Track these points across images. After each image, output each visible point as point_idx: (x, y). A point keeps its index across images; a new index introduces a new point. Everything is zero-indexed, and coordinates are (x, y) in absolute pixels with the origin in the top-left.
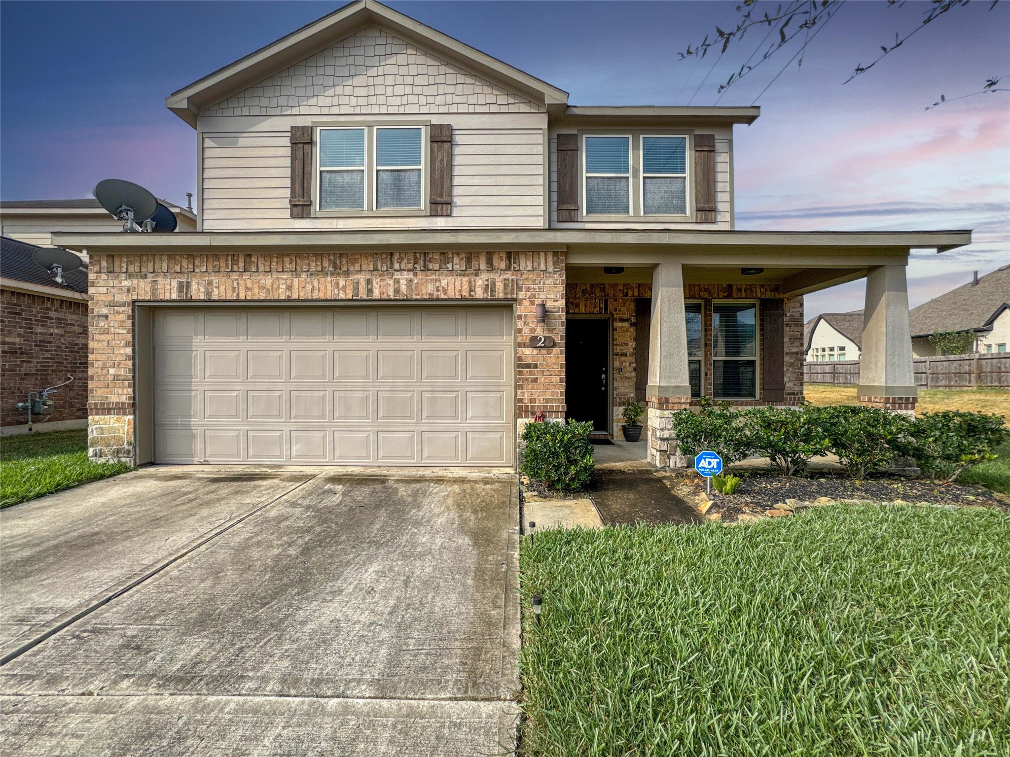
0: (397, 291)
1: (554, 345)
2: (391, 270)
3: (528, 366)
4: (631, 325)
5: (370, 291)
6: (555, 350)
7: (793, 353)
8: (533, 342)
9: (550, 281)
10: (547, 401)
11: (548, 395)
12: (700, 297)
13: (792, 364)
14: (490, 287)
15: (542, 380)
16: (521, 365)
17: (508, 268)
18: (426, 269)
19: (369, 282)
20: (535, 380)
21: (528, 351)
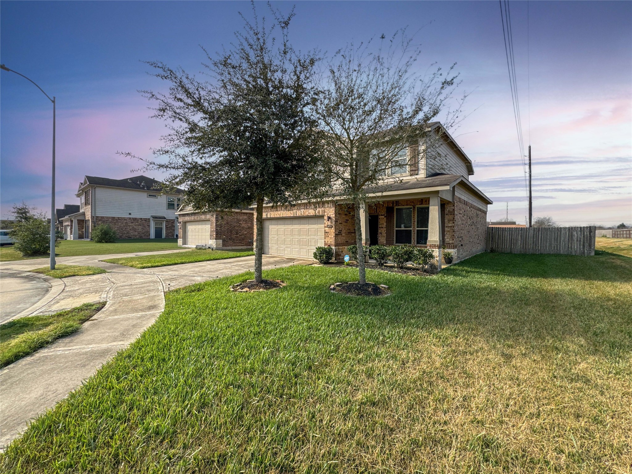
0: (301, 214)
1: (332, 227)
2: (300, 209)
3: (327, 233)
4: (385, 217)
5: (296, 214)
6: (333, 228)
7: (449, 227)
8: (328, 226)
9: (331, 210)
10: (331, 242)
11: (331, 240)
12: (410, 205)
13: (449, 231)
14: (319, 212)
15: (330, 236)
16: (326, 232)
17: (323, 207)
18: (307, 208)
19: (296, 212)
20: (328, 236)
21: (327, 229)
